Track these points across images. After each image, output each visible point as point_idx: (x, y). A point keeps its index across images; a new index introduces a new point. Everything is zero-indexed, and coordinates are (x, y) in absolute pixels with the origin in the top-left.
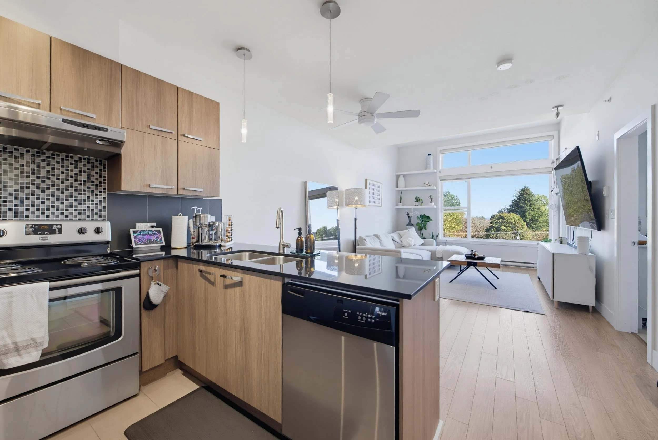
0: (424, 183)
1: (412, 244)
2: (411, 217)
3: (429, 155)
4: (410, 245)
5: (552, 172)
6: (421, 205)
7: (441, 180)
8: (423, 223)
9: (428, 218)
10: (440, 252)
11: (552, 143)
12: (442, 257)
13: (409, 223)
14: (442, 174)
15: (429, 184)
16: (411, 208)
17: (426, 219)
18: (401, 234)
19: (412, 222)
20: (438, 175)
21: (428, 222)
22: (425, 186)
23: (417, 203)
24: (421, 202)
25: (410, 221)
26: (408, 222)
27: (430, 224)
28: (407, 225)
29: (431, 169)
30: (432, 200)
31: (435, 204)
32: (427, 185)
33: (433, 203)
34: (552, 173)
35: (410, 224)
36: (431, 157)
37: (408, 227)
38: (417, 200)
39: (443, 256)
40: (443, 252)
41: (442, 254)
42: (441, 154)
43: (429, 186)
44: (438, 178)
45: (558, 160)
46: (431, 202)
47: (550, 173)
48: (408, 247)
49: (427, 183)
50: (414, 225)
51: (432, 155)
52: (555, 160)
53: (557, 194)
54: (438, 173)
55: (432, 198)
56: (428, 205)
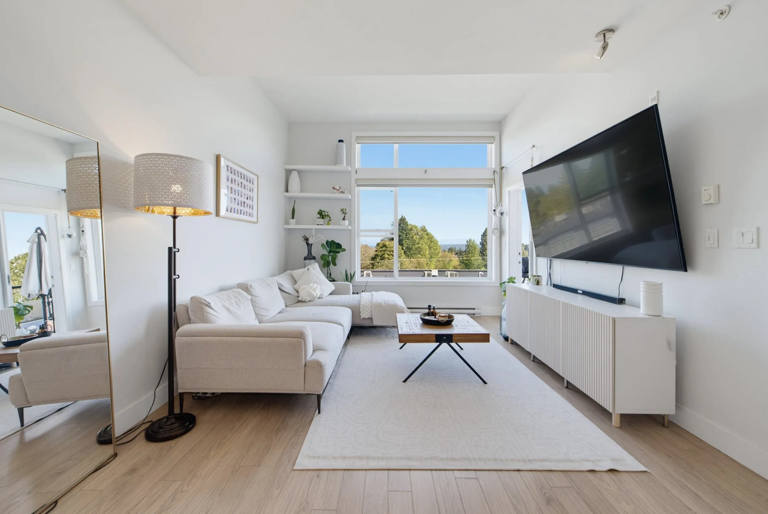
0: (332, 187)
1: (317, 295)
2: (312, 244)
3: (341, 141)
4: (314, 297)
5: (492, 185)
6: (328, 224)
7: (358, 186)
8: (330, 254)
9: (339, 246)
10: (366, 307)
11: (492, 148)
12: (371, 317)
13: (308, 255)
14: (359, 176)
15: (340, 190)
16: (312, 229)
17: (336, 248)
18: (294, 276)
19: (313, 254)
20: (354, 177)
21: (339, 252)
22: (335, 193)
23: (321, 221)
24: (327, 219)
25: (310, 252)
26: (306, 254)
27: (341, 256)
28: (305, 259)
29: (344, 166)
30: (345, 217)
31: (350, 224)
32: (338, 190)
33: (347, 222)
34: (492, 187)
35: (310, 257)
36: (344, 145)
37: (307, 261)
38: (322, 215)
39: (371, 315)
40: (371, 307)
41: (370, 311)
42: (357, 143)
43: (341, 192)
44: (353, 181)
45: (504, 169)
46: (344, 219)
47: (491, 186)
48: (310, 301)
49: (338, 188)
50: (316, 259)
51: (344, 141)
52: (498, 170)
53: (502, 214)
54: (353, 173)
55: (346, 213)
56: (339, 224)
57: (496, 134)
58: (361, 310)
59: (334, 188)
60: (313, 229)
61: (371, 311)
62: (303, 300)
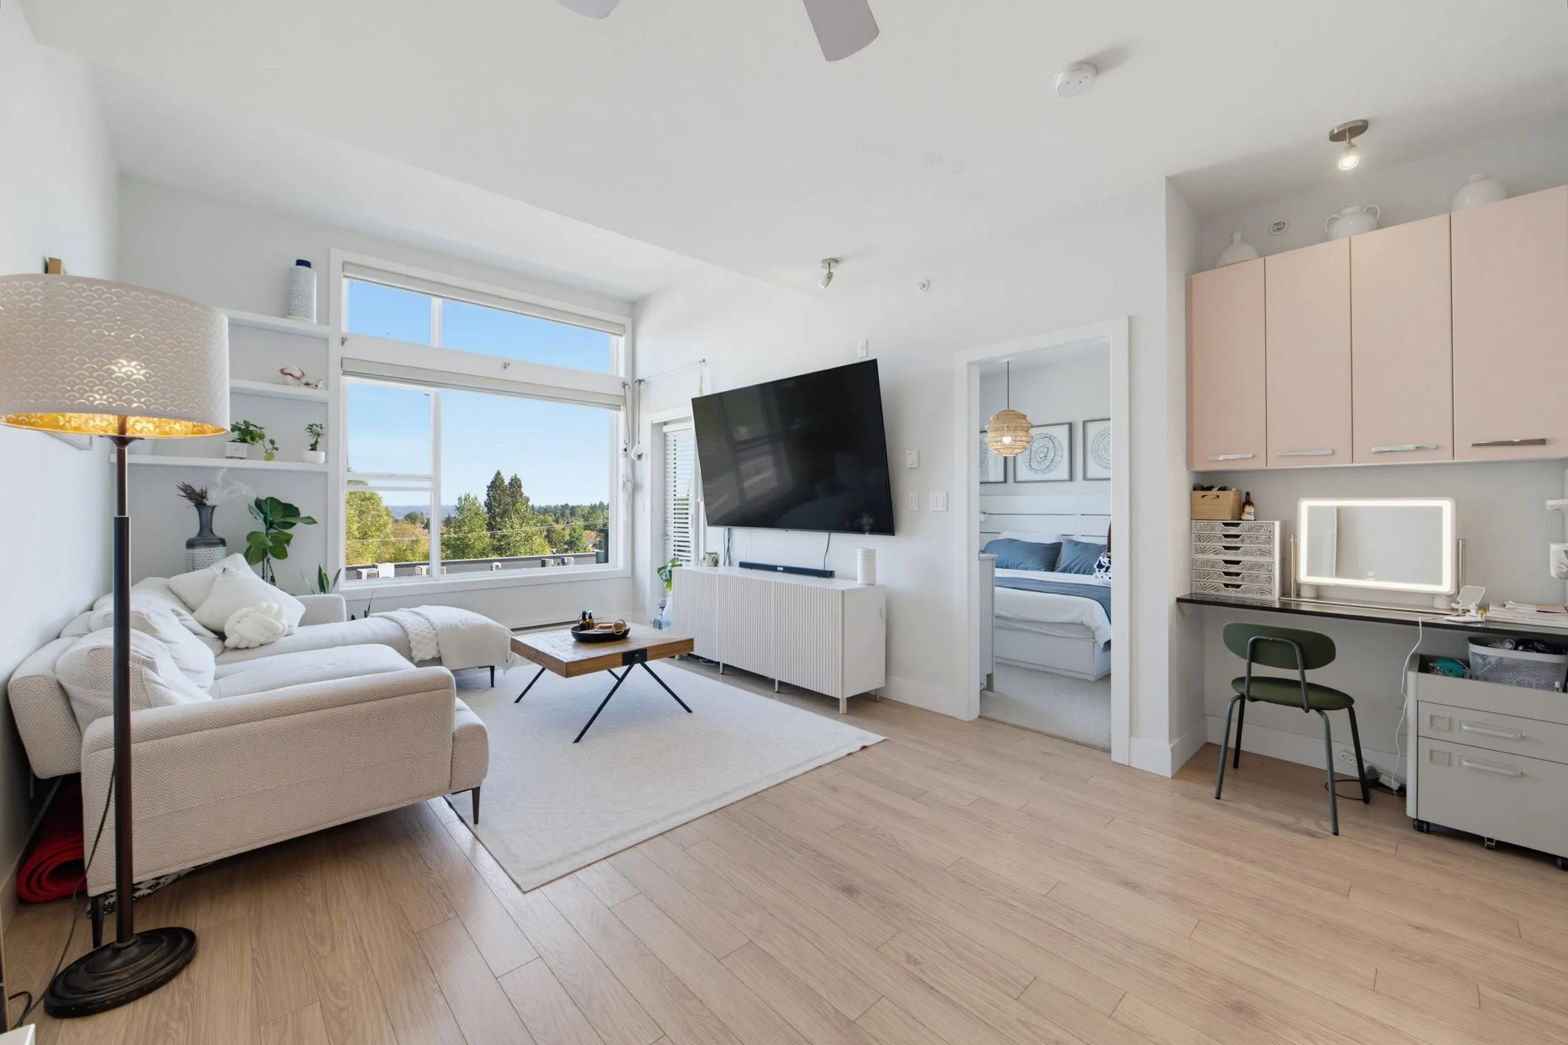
0: (278, 370)
1: (284, 629)
2: (213, 508)
3: (300, 263)
4: (274, 634)
5: (620, 406)
6: (269, 457)
7: (345, 373)
8: (272, 531)
9: (291, 511)
10: (424, 637)
11: (620, 343)
12: (437, 656)
13: (200, 534)
14: (349, 351)
15: (304, 380)
16: (214, 468)
17: (284, 516)
19: (215, 532)
20: (336, 352)
21: (292, 526)
22: (287, 384)
23: (243, 448)
24: (259, 445)
25: (206, 527)
26: (194, 531)
27: (299, 535)
28: (191, 544)
29: (311, 323)
30: (316, 442)
31: (327, 459)
32: (298, 379)
33: (321, 455)
34: (620, 409)
35: (207, 539)
36: (310, 273)
37: (201, 552)
38: (249, 433)
39: (439, 652)
41: (434, 644)
42: (344, 276)
43: (307, 384)
44: (335, 362)
45: (642, 383)
46: (314, 447)
47: (618, 408)
48: (261, 645)
49: (298, 374)
50: (227, 544)
51: (312, 265)
52: (629, 380)
53: (640, 457)
54: (335, 342)
55: (319, 435)
56: (301, 460)
57: (627, 322)
58: (412, 645)
59: (286, 371)
60: (222, 468)
61: (438, 644)
62: (242, 645)
